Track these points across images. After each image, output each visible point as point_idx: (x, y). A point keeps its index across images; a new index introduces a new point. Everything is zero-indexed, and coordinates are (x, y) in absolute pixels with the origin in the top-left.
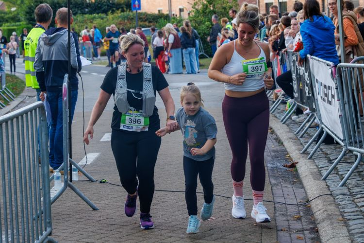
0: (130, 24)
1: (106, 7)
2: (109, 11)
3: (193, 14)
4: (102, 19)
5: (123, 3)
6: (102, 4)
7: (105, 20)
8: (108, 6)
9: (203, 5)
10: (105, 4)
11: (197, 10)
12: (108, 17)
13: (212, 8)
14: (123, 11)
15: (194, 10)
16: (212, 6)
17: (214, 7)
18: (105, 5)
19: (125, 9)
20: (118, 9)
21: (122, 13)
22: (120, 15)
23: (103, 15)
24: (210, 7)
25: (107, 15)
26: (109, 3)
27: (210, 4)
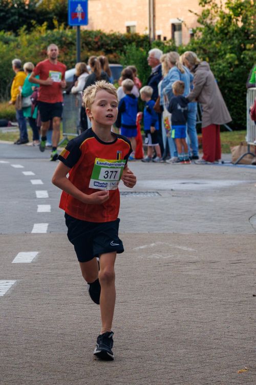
0: (66, 54)
1: (17, 17)
2: (22, 26)
3: (200, 35)
4: (7, 42)
5: (54, 11)
6: (7, 12)
7: (12, 44)
8: (20, 15)
9: (223, 17)
10: (13, 11)
11: (208, 27)
12: (19, 38)
13: (240, 24)
14: (51, 27)
15: (202, 26)
16: (240, 19)
17: (245, 20)
18: (13, 14)
19: (56, 23)
20: (40, 23)
21: (49, 32)
22: (44, 35)
23: (9, 35)
24: (237, 20)
25: (17, 35)
26: (22, 10)
27: (238, 15)
